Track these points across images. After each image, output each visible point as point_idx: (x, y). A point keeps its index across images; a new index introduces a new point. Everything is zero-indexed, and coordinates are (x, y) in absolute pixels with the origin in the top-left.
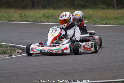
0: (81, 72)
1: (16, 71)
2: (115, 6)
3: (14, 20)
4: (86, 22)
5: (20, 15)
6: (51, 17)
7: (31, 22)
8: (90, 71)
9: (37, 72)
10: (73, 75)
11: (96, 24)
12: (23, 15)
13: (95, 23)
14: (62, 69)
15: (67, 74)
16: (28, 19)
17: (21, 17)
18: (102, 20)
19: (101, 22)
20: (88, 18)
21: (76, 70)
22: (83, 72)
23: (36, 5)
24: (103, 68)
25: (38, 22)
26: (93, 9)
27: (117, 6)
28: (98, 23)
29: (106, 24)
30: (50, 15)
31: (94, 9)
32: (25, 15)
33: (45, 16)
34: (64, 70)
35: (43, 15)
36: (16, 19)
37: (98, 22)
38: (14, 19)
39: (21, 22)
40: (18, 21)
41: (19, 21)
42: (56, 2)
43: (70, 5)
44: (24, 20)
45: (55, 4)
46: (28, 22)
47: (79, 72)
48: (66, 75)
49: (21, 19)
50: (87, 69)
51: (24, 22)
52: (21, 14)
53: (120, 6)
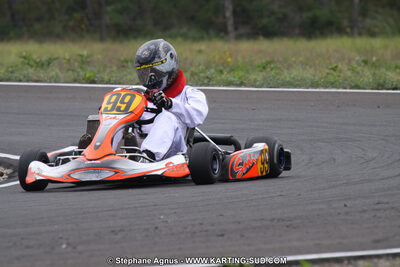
2: (230, 28)
6: (49, 64)
9: (121, 230)
10: (243, 236)
11: (208, 85)
13: (206, 81)
15: (222, 235)
25: (20, 81)
27: (236, 29)
29: (241, 84)
30: (44, 58)
33: (32, 63)
35: (24, 57)
42: (39, 20)
43: (84, 26)
45: (37, 26)
48: (220, 238)
50: (272, 220)
53: (243, 30)
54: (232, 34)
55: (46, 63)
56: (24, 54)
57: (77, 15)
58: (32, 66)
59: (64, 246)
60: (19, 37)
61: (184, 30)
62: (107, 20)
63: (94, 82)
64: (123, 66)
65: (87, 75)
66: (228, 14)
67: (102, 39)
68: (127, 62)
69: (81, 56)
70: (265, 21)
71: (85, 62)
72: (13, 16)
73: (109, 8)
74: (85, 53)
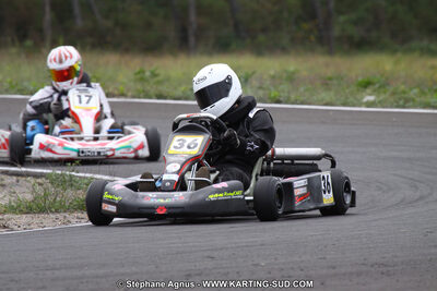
0: (351, 274)
1: (122, 270)
3: (116, 92)
4: (371, 98)
5: (139, 76)
7: (175, 99)
8: (383, 273)
10: (323, 284)
11: (404, 107)
12: (148, 74)
13: (401, 103)
14: (284, 264)
16: (164, 89)
17: (142, 80)
18: (426, 90)
19: (423, 99)
20: (377, 86)
21: (334, 268)
22: (359, 274)
23: (192, 40)
24: (431, 260)
26: (394, 52)
28: (411, 104)
31: (399, 55)
32: (154, 75)
34: (292, 268)
36: (121, 88)
37: (413, 100)
38: (116, 88)
39: (139, 98)
40: (130, 94)
41: (134, 97)
42: (264, 30)
43: (312, 38)
44: (152, 92)
45: (261, 38)
46: (165, 98)
47: (344, 274)
49: (139, 87)
50: (372, 266)
51: (150, 98)
52: (139, 73)
57: (306, 26)
62: (336, 31)
63: (278, 102)
64: (327, 84)
68: (330, 79)
72: (236, 26)
73: (342, 18)
74: (292, 68)
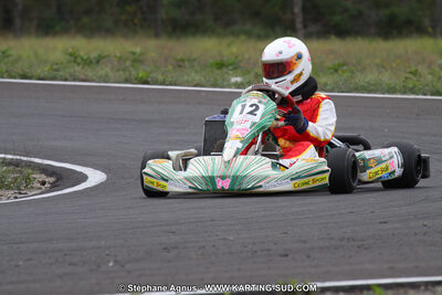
2: (299, 25)
6: (98, 62)
7: (40, 79)
9: (174, 247)
10: (309, 257)
15: (286, 256)
21: (305, 242)
23: (18, 22)
25: (66, 80)
27: (305, 27)
30: (94, 55)
32: (6, 55)
33: (79, 60)
35: (71, 55)
42: (88, 12)
45: (85, 20)
46: (30, 78)
48: (284, 258)
50: (341, 240)
51: (15, 78)
53: (313, 28)
54: (302, 32)
55: (94, 61)
56: (70, 50)
57: (130, 9)
58: (79, 64)
59: (111, 264)
60: (65, 31)
61: (248, 27)
62: (162, 14)
63: (146, 83)
64: (180, 66)
65: (140, 75)
66: (297, 10)
67: (157, 36)
68: (183, 60)
69: (134, 53)
70: (337, 18)
71: (138, 60)
72: (59, 8)
73: (165, 1)
74: (138, 50)
